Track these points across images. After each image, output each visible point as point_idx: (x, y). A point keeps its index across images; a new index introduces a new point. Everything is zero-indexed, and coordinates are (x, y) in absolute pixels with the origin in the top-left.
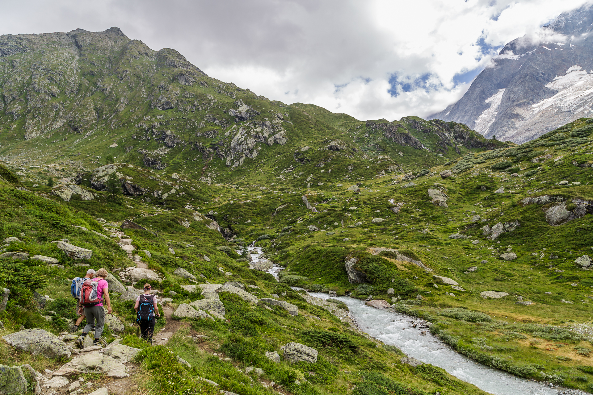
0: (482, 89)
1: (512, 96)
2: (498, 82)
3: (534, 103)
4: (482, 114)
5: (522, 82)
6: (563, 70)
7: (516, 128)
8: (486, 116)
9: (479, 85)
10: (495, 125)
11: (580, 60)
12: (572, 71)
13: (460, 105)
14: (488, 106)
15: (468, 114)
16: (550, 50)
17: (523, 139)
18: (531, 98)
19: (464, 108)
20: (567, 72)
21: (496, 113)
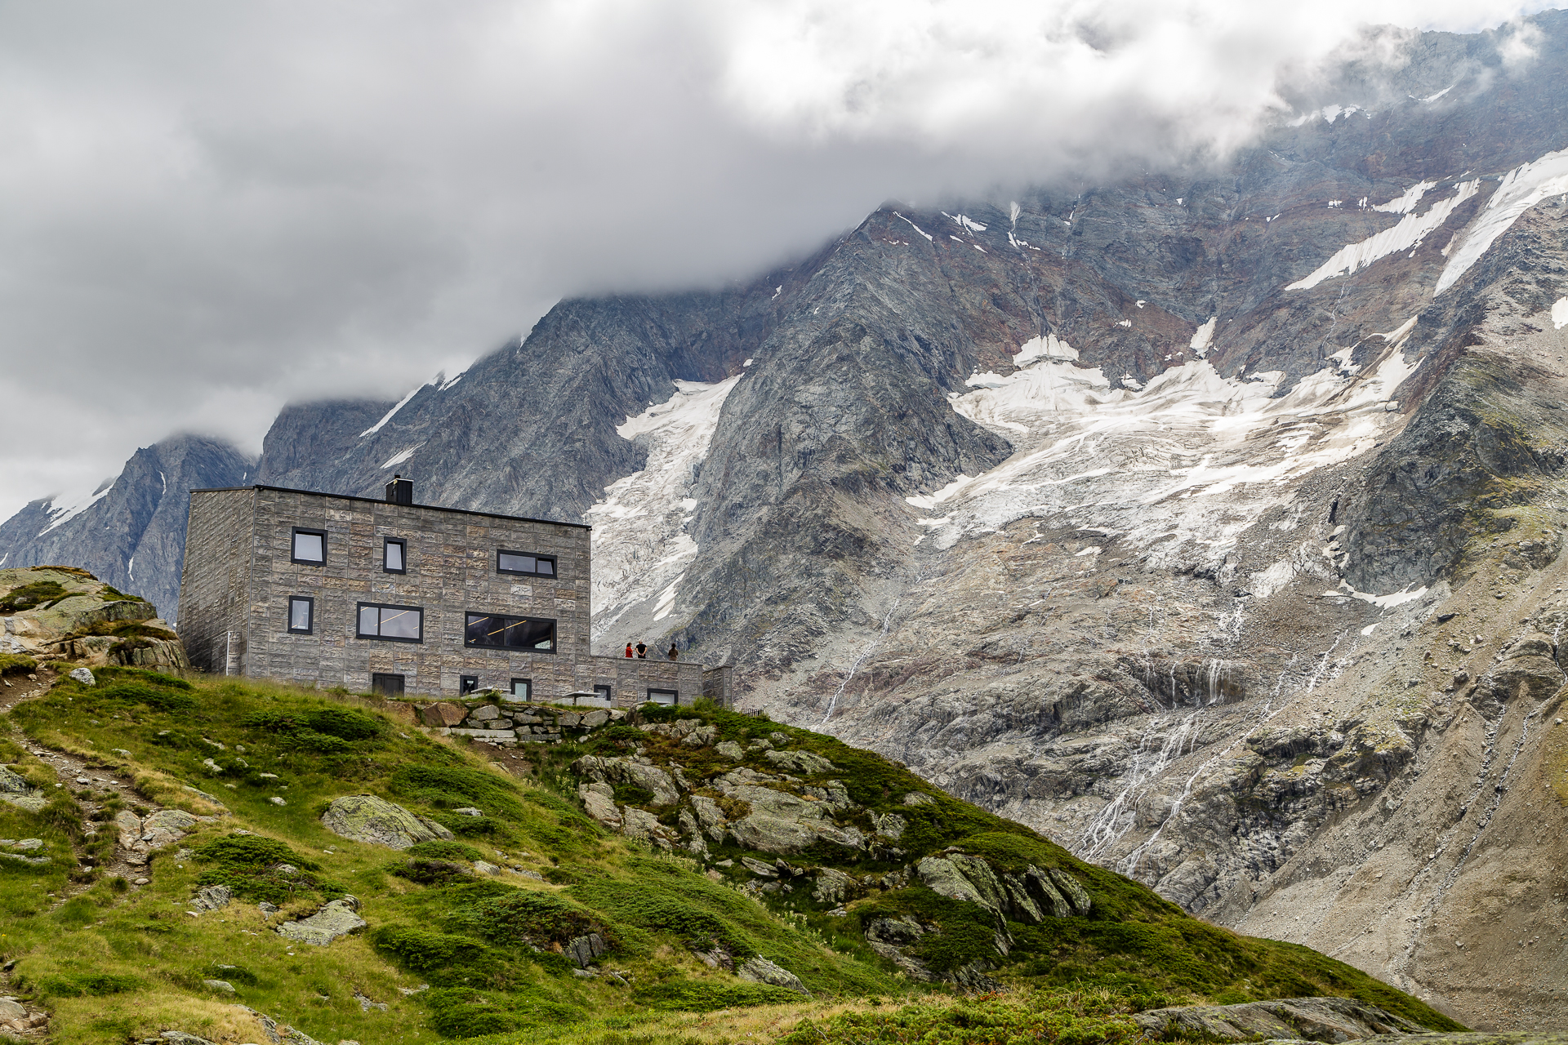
0: (597, 359)
1: (796, 429)
2: (673, 342)
3: (918, 487)
4: (603, 496)
5: (841, 359)
6: (1002, 346)
7: (869, 621)
8: (633, 513)
9: (575, 338)
10: (729, 579)
11: (1066, 315)
12: (1039, 360)
13: (475, 424)
14: (633, 458)
15: (531, 484)
16: (930, 237)
17: (985, 717)
18: (895, 454)
19: (503, 447)
20: (1018, 359)
21: (690, 504)
